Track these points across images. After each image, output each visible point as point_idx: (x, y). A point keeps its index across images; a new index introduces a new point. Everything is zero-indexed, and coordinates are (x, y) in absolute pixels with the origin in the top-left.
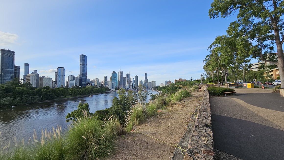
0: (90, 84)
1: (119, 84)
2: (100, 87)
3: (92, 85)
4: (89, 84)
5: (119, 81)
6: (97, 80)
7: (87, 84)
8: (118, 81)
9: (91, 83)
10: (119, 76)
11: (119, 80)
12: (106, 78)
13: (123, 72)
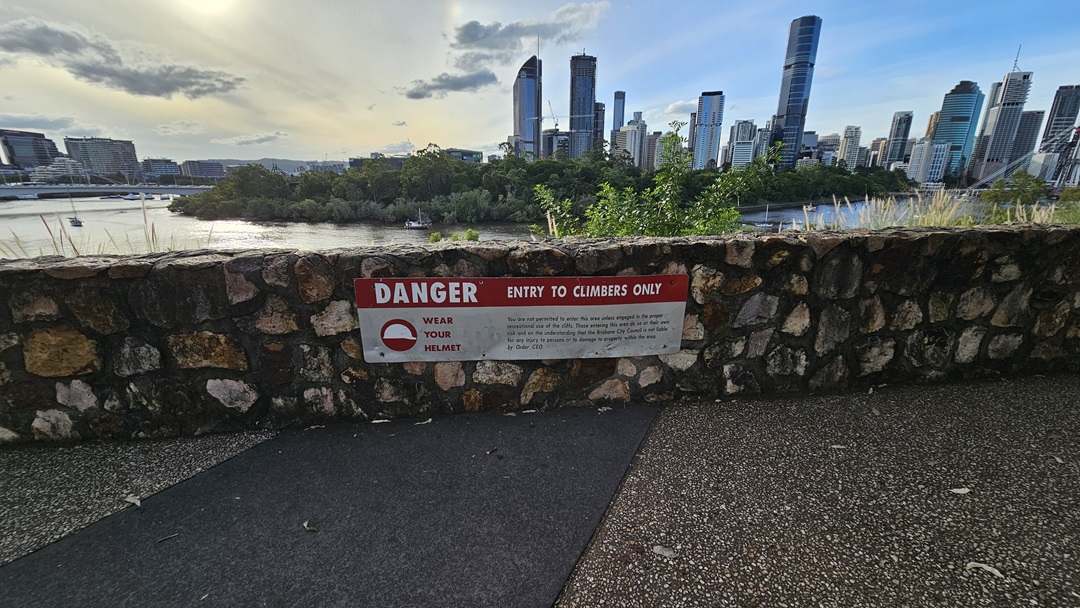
0: (814, 155)
1: (980, 154)
2: (859, 167)
3: (820, 158)
4: (809, 155)
5: (983, 139)
6: (853, 134)
7: (801, 156)
8: (977, 133)
9: (821, 153)
10: (992, 104)
11: (989, 132)
12: (904, 122)
13: (1033, 79)
